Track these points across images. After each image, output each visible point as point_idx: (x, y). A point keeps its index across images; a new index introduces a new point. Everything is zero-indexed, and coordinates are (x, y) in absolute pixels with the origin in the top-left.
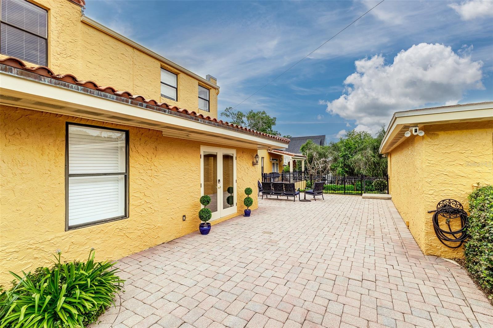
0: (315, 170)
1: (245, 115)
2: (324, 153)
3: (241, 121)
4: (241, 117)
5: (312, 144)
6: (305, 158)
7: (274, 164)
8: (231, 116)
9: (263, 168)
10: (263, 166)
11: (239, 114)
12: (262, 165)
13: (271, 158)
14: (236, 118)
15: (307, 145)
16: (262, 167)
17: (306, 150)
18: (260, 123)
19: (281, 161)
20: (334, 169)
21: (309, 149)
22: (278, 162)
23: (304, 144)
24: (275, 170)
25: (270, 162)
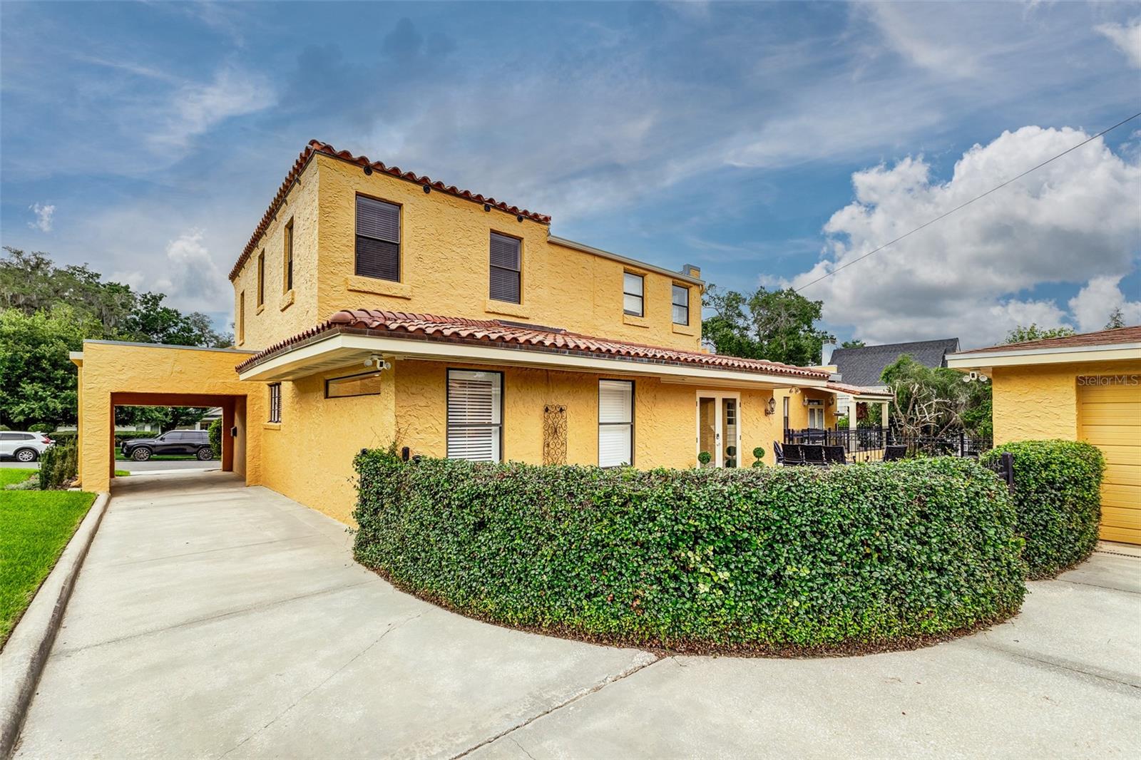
0: (917, 425)
1: (745, 300)
2: (945, 385)
3: (737, 312)
4: (737, 303)
5: (911, 363)
6: (892, 398)
7: (812, 411)
8: (713, 305)
9: (786, 419)
10: (786, 415)
11: (732, 297)
12: (784, 414)
13: (806, 399)
14: (723, 307)
15: (898, 366)
16: (785, 417)
17: (896, 378)
18: (781, 318)
19: (830, 405)
20: (973, 423)
21: (905, 377)
22: (822, 407)
23: (891, 365)
24: (816, 424)
25: (804, 406)
